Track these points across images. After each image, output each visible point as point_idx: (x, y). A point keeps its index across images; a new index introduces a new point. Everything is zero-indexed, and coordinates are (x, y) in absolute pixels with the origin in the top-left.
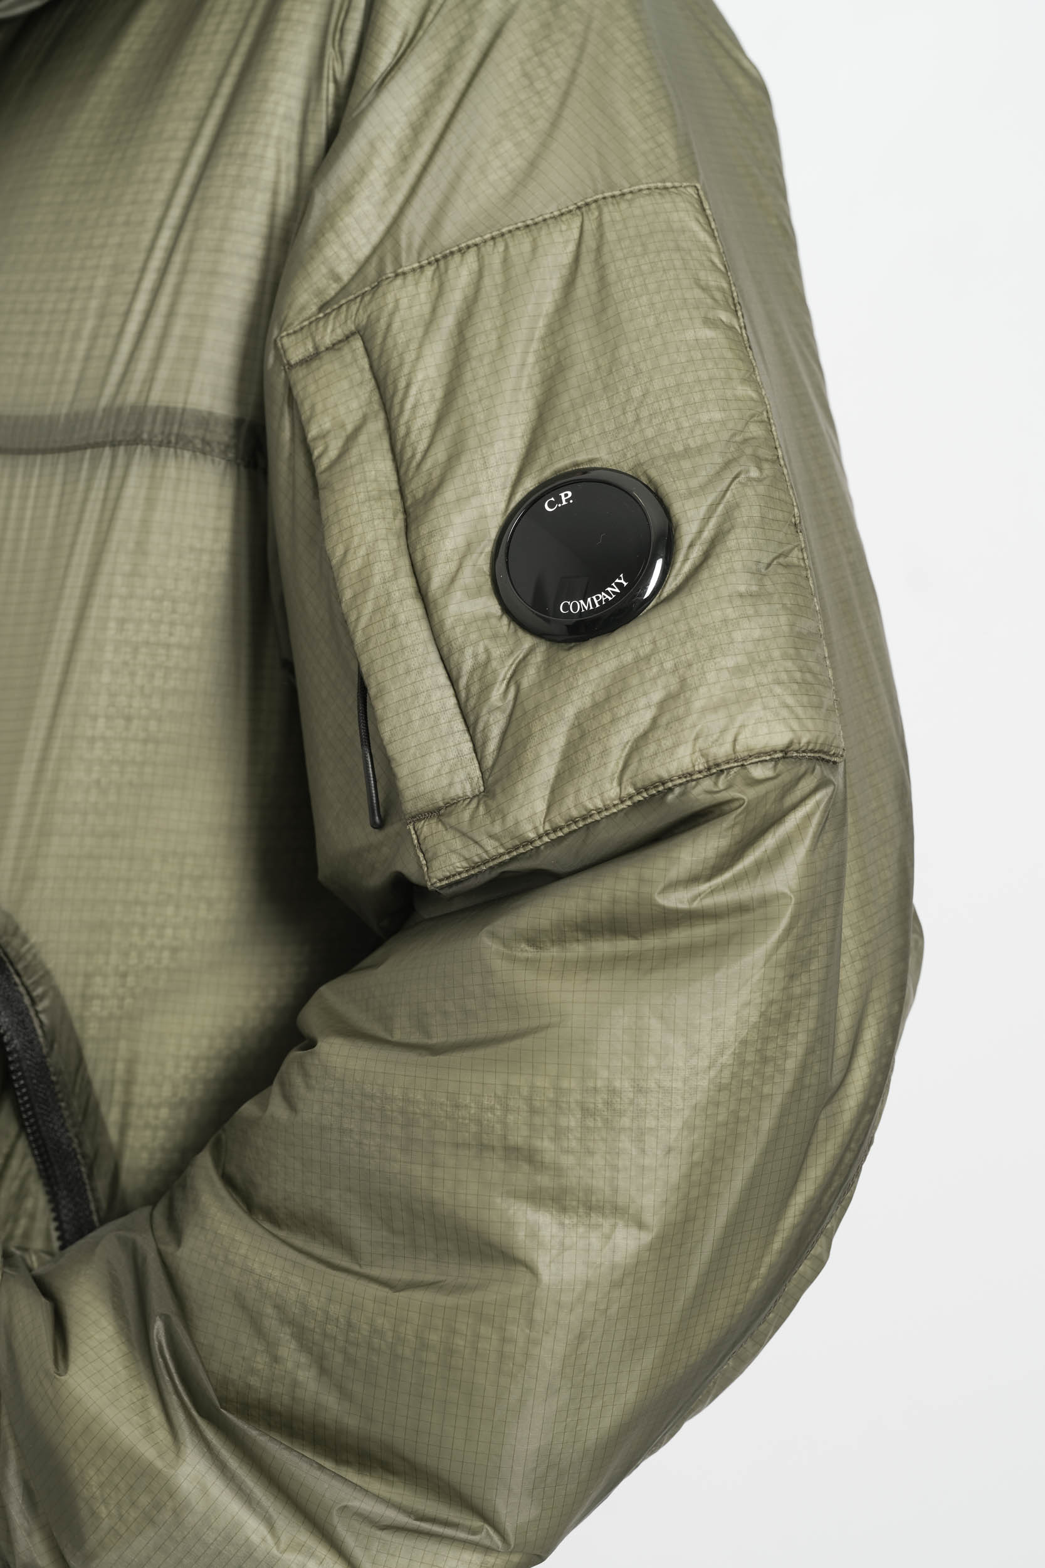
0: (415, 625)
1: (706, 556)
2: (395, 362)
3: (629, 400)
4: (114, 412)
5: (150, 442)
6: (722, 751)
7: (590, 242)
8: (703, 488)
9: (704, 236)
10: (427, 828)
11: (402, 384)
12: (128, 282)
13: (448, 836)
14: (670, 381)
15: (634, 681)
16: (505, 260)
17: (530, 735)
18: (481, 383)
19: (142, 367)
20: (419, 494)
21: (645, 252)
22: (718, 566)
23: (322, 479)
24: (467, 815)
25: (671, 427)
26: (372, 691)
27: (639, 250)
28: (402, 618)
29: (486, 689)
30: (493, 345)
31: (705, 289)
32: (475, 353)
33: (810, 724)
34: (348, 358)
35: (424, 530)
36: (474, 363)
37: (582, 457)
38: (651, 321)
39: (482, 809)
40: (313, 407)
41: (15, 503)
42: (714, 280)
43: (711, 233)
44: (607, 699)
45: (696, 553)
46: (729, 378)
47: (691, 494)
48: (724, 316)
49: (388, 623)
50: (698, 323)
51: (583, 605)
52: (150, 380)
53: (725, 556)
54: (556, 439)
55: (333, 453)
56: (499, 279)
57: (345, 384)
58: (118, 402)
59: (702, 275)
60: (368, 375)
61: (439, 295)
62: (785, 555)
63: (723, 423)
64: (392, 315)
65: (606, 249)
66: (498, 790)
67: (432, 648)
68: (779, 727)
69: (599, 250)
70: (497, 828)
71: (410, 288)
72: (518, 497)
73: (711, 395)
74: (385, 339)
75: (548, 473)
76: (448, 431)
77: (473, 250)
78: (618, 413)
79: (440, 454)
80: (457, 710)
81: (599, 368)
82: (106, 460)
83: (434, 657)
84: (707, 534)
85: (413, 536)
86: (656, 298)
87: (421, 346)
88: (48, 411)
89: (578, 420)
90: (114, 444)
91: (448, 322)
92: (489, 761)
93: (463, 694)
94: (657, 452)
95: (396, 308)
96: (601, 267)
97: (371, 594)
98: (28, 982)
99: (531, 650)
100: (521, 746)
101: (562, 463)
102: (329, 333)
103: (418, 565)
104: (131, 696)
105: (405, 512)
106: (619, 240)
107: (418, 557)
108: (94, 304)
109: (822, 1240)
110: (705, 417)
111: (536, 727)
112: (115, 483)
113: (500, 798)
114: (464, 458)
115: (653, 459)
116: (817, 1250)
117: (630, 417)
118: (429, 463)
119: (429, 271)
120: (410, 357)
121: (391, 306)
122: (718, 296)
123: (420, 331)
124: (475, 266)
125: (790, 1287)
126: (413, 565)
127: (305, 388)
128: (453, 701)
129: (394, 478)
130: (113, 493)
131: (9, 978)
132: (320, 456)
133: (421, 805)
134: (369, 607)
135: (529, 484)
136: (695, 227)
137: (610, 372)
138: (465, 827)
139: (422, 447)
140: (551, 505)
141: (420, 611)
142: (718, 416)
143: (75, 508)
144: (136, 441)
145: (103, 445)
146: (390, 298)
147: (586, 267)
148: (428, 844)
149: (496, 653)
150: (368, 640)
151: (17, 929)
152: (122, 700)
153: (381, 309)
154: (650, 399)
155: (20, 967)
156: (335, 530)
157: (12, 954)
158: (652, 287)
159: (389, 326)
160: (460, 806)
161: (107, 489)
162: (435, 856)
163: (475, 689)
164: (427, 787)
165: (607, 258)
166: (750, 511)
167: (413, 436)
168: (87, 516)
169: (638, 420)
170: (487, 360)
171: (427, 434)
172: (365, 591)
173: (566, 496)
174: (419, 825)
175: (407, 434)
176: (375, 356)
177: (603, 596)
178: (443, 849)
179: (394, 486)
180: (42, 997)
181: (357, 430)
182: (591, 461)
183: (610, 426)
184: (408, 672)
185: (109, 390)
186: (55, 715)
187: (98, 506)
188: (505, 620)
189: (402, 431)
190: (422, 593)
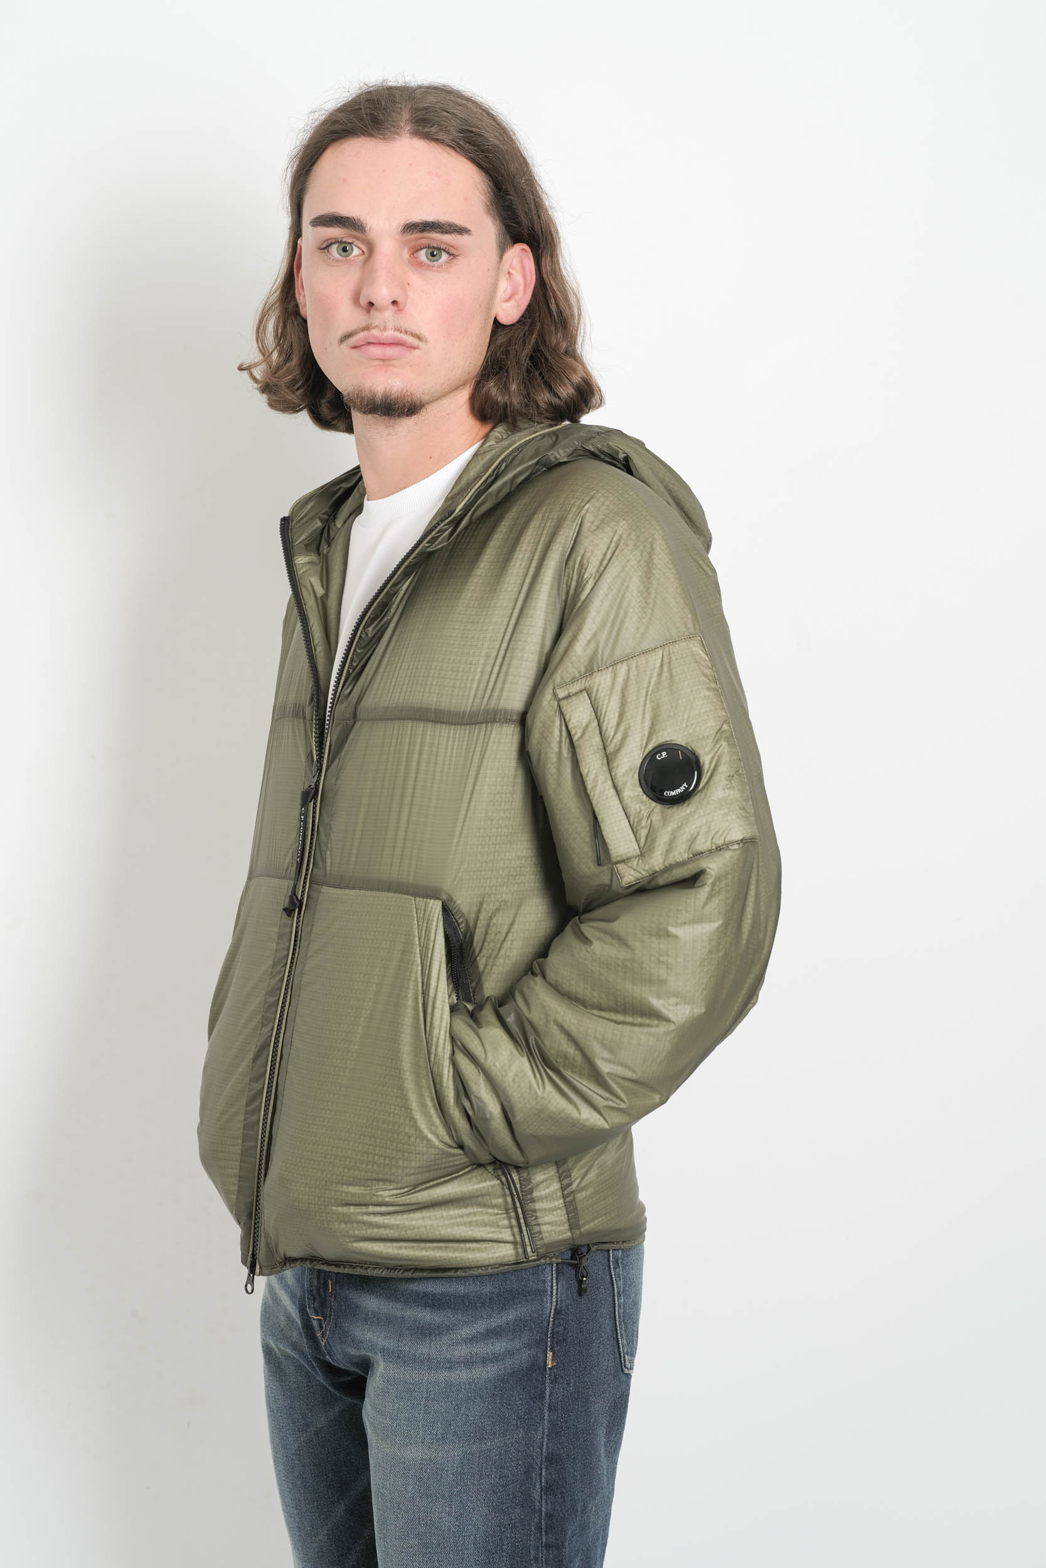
0: (614, 798)
1: (712, 775)
2: (601, 704)
3: (683, 719)
4: (487, 712)
5: (499, 722)
6: (720, 842)
7: (666, 660)
8: (710, 752)
9: (704, 656)
10: (621, 867)
11: (604, 712)
12: (491, 661)
13: (629, 869)
14: (697, 712)
15: (691, 819)
16: (637, 666)
17: (656, 837)
18: (631, 712)
19: (496, 694)
20: (612, 750)
21: (685, 664)
22: (716, 779)
23: (576, 744)
24: (635, 863)
25: (698, 729)
26: (600, 818)
27: (683, 663)
28: (610, 795)
29: (640, 821)
30: (635, 698)
31: (706, 676)
32: (629, 701)
33: (749, 831)
34: (582, 699)
35: (615, 765)
36: (629, 704)
37: (668, 739)
38: (689, 690)
39: (641, 861)
40: (570, 716)
41: (450, 743)
42: (708, 672)
43: (707, 655)
44: (682, 825)
45: (708, 775)
46: (716, 709)
47: (706, 754)
48: (713, 685)
49: (605, 798)
50: (705, 690)
51: (673, 793)
52: (500, 696)
53: (718, 776)
54: (659, 732)
55: (579, 735)
56: (636, 673)
57: (581, 709)
58: (488, 707)
59: (705, 671)
60: (590, 705)
61: (614, 678)
62: (738, 771)
63: (715, 726)
64: (599, 685)
65: (672, 663)
66: (646, 855)
67: (620, 806)
68: (739, 833)
69: (669, 663)
70: (647, 868)
71: (604, 677)
72: (646, 752)
73: (711, 716)
74: (596, 695)
75: (656, 744)
76: (622, 728)
77: (625, 662)
78: (679, 723)
79: (619, 736)
80: (629, 827)
81: (672, 707)
82: (483, 729)
83: (621, 809)
84: (712, 767)
85: (611, 767)
86: (691, 681)
87: (609, 699)
88: (462, 709)
89: (666, 726)
90: (487, 723)
91: (618, 688)
92: (642, 844)
93: (632, 822)
94: (694, 738)
95: (600, 684)
96: (670, 669)
97: (598, 787)
98: (457, 918)
99: (655, 807)
100: (654, 840)
101: (661, 741)
102: (574, 688)
103: (614, 777)
104: (493, 813)
105: (607, 756)
106: (677, 659)
107: (613, 774)
108: (479, 670)
109: (755, 997)
110: (709, 725)
111: (658, 834)
112: (487, 736)
113: (647, 858)
114: (627, 739)
115: (693, 741)
116: (753, 1001)
117: (684, 725)
118: (615, 740)
119: (610, 669)
120: (606, 702)
121: (598, 683)
122: (711, 679)
123: (609, 692)
124: (626, 668)
125: (745, 1011)
126: (611, 776)
127: (567, 709)
128: (628, 824)
129: (602, 744)
130: (486, 741)
131: (450, 917)
132: (574, 735)
133: (618, 859)
134: (598, 791)
135: (650, 747)
136: (701, 652)
137: (676, 709)
138: (635, 867)
139: (612, 734)
140: (659, 757)
141: (615, 793)
142: (713, 724)
143: (473, 746)
144: (494, 721)
145: (483, 723)
146: (597, 680)
147: (665, 669)
148: (622, 872)
149: (643, 808)
150: (598, 803)
151: (452, 899)
152: (490, 814)
153: (594, 683)
154: (691, 719)
155: (454, 912)
156: (583, 764)
157: (450, 907)
158: (689, 677)
159: (598, 690)
160: (633, 859)
161: (484, 739)
162: (623, 877)
163: (636, 820)
164: (620, 853)
165: (672, 667)
166: (725, 758)
167: (609, 730)
168: (477, 749)
169: (686, 727)
170: (633, 703)
171: (613, 729)
172: (596, 786)
173: (664, 754)
174: (617, 865)
175: (607, 729)
176: (593, 699)
177: (679, 790)
178: (627, 874)
179: (602, 747)
180: (462, 923)
181: (587, 726)
182: (671, 741)
183: (677, 728)
184: (612, 814)
185: (485, 703)
186: (465, 818)
187: (481, 745)
188: (645, 796)
189: (604, 728)
190: (615, 787)
